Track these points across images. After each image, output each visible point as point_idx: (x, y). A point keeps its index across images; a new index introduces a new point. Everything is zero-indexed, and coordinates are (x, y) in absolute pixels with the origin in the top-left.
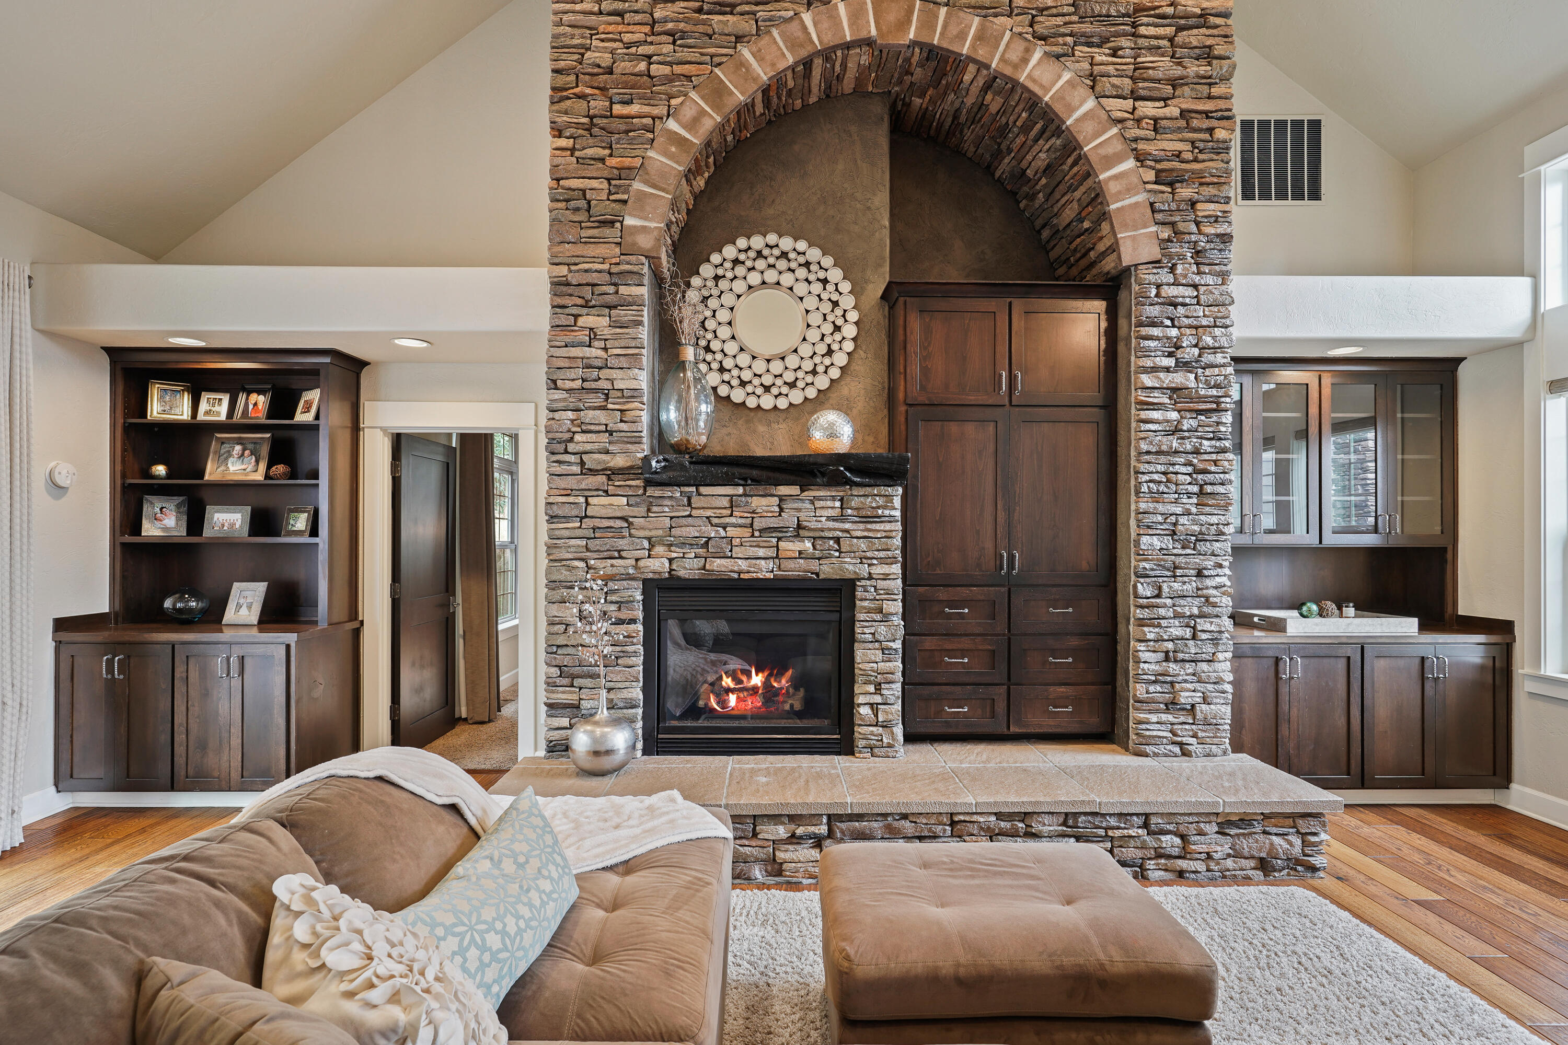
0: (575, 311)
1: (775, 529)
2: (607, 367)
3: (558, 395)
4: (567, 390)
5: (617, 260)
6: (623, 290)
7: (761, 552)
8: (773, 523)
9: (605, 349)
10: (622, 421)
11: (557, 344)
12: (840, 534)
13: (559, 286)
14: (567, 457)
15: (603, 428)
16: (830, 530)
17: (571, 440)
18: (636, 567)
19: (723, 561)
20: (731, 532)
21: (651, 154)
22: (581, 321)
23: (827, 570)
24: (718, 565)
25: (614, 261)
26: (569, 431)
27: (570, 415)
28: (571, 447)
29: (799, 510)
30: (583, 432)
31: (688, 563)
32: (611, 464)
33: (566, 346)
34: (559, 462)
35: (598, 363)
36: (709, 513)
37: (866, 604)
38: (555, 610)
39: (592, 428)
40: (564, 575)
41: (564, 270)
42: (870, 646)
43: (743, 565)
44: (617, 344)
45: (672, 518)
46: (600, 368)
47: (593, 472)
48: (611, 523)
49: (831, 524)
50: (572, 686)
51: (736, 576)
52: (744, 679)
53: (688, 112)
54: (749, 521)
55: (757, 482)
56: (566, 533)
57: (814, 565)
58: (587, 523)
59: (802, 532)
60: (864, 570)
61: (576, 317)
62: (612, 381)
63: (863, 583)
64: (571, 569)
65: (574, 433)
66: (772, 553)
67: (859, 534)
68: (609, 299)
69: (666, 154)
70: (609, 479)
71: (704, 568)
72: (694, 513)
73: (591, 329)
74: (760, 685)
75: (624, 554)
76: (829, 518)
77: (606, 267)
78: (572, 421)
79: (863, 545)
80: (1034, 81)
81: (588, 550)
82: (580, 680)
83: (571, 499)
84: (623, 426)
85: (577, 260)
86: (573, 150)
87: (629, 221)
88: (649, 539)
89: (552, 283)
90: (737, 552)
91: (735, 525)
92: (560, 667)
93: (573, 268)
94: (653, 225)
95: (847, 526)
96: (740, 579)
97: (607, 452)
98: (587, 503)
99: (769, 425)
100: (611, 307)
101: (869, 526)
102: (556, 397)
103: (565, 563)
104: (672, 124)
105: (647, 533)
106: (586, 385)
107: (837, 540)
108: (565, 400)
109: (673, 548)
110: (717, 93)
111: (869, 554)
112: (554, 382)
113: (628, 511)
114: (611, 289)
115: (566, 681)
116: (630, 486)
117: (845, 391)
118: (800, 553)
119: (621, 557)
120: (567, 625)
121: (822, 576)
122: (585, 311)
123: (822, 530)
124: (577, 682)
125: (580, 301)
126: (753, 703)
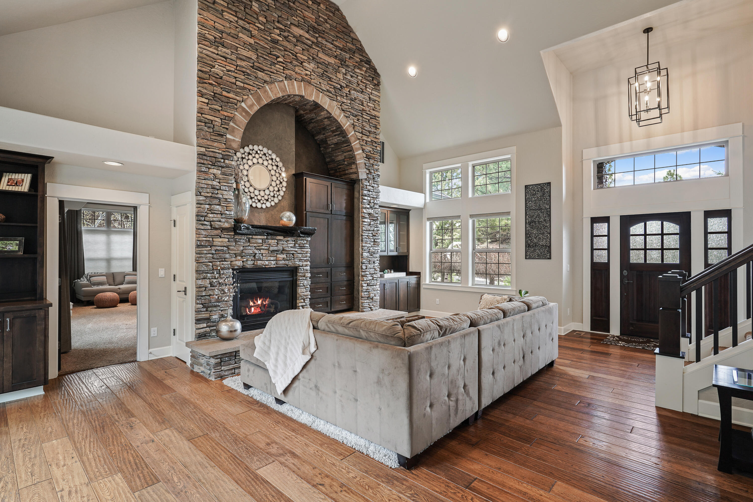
0: (209, 166)
1: (276, 251)
2: (220, 189)
3: (202, 198)
4: (205, 197)
5: (225, 150)
6: (227, 161)
7: (272, 259)
8: (276, 248)
9: (219, 183)
10: (227, 210)
11: (202, 178)
12: (294, 252)
13: (201, 155)
14: (206, 223)
15: (220, 212)
16: (292, 251)
17: (206, 216)
18: (231, 265)
19: (261, 262)
20: (262, 251)
21: (236, 113)
22: (211, 171)
23: (290, 263)
24: (259, 262)
25: (223, 150)
26: (206, 213)
27: (207, 206)
28: (207, 219)
29: (283, 244)
30: (212, 213)
31: (249, 263)
32: (223, 226)
33: (204, 179)
34: (202, 224)
35: (218, 187)
36: (255, 245)
37: (300, 274)
38: (200, 282)
39: (216, 212)
40: (204, 268)
41: (203, 150)
42: (302, 287)
43: (267, 263)
44: (224, 181)
45: (243, 246)
46: (218, 190)
47: (216, 229)
48: (222, 248)
49: (292, 249)
50: (207, 311)
51: (264, 266)
52: (256, 302)
53: (249, 102)
54: (268, 248)
55: (271, 234)
56: (205, 252)
57: (287, 262)
58: (214, 248)
59: (283, 252)
60: (301, 264)
61: (209, 168)
62: (222, 195)
63: (301, 268)
64: (207, 266)
65: (208, 213)
66: (274, 258)
67: (299, 252)
68: (222, 164)
69: (241, 115)
70: (222, 232)
71: (254, 264)
72: (251, 245)
73: (214, 174)
74: (260, 304)
75: (226, 260)
76: (291, 247)
77: (220, 152)
78: (208, 208)
79: (300, 255)
80: (342, 122)
81: (213, 258)
82: (210, 308)
83: (208, 239)
84: (228, 213)
85: (210, 147)
86: (208, 104)
87: (229, 136)
88: (235, 254)
89: (198, 154)
90: (265, 258)
91: (263, 249)
92: (202, 304)
93: (207, 149)
94: (237, 140)
95: (296, 250)
96: (265, 268)
97: (220, 221)
98: (213, 241)
99: (259, 213)
100: (223, 167)
101: (302, 250)
102: (201, 199)
103: (204, 263)
104: (243, 104)
105: (234, 252)
106: (214, 195)
107: (293, 254)
108: (203, 200)
109: (243, 257)
110: (259, 99)
111: (302, 259)
112: (200, 193)
113: (229, 244)
114: (222, 161)
115: (205, 309)
116: (229, 235)
117: (282, 204)
118: (283, 258)
119: (225, 261)
120: (206, 288)
121: (289, 266)
122: (213, 167)
123: (289, 251)
124: (210, 309)
125: (211, 163)
126: (258, 310)
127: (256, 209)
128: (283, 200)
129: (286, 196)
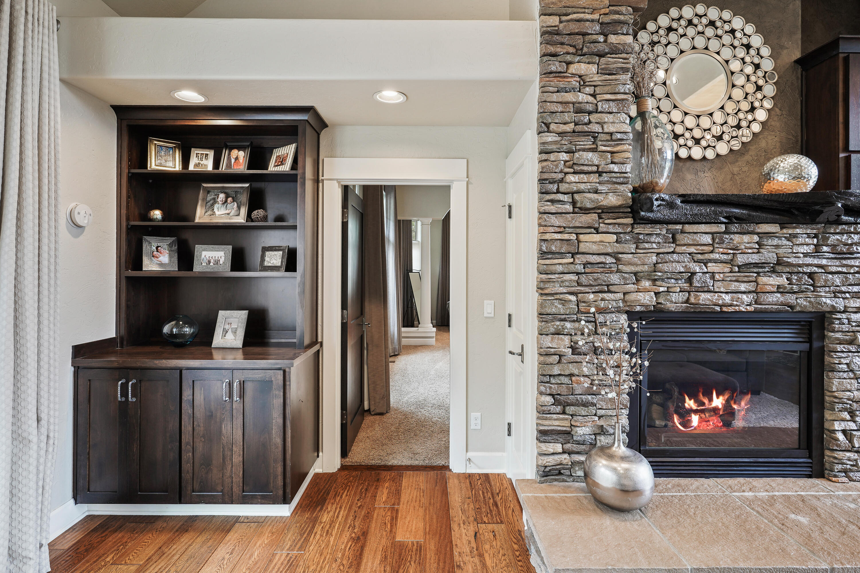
0: (569, 58)
1: (756, 265)
2: (597, 112)
3: (550, 138)
4: (560, 134)
5: (607, 11)
6: (613, 39)
7: (743, 287)
8: (755, 258)
9: (594, 95)
10: (612, 163)
11: (551, 89)
12: (816, 269)
13: (549, 35)
14: (560, 197)
15: (595, 169)
16: (808, 265)
17: (562, 181)
18: (624, 301)
19: (708, 296)
20: (712, 267)
22: (573, 69)
23: (802, 302)
24: (704, 298)
25: (603, 11)
26: (561, 172)
27: (564, 156)
28: (563, 187)
29: (777, 246)
30: (574, 173)
31: (674, 297)
32: (605, 203)
33: (558, 92)
34: (552, 201)
35: (590, 108)
36: (692, 249)
37: (839, 335)
38: (548, 341)
39: (585, 168)
40: (557, 308)
41: (554, 20)
42: (845, 375)
43: (727, 298)
44: (606, 89)
45: (658, 254)
46: (590, 113)
47: (585, 211)
48: (602, 259)
49: (809, 260)
50: (564, 413)
51: (718, 309)
52: (706, 401)
54: (730, 257)
55: (740, 220)
56: (560, 268)
57: (791, 299)
58: (580, 259)
59: (779, 268)
60: (840, 304)
61: (568, 63)
62: (601, 124)
63: (839, 316)
64: (564, 302)
65: (566, 173)
66: (751, 287)
67: (834, 269)
68: (602, 47)
70: (600, 218)
71: (687, 301)
72: (679, 249)
73: (580, 77)
74: (720, 406)
75: (612, 288)
76: (806, 255)
77: (596, 16)
78: (566, 162)
79: (837, 280)
81: (579, 284)
82: (572, 408)
83: (566, 236)
84: (615, 168)
85: (570, 10)
88: (635, 274)
89: (543, 34)
90: (720, 286)
91: (715, 261)
92: (553, 395)
93: (564, 18)
95: (824, 262)
96: (722, 312)
97: (596, 192)
98: (579, 242)
99: (696, 174)
100: (601, 55)
101: (844, 262)
102: (550, 139)
103: (558, 296)
105: (633, 269)
106: (579, 128)
107: (811, 275)
108: (555, 143)
109: (658, 283)
111: (844, 289)
112: (547, 125)
113: (619, 247)
114: (601, 39)
115: (559, 409)
116: (619, 224)
117: (763, 144)
118: (779, 287)
119: (609, 291)
120: (560, 356)
121: (798, 309)
122: (578, 58)
123: (799, 266)
124: (570, 410)
125: (572, 50)
126: (714, 423)
127: (689, 164)
128: (766, 133)
129: (776, 123)
